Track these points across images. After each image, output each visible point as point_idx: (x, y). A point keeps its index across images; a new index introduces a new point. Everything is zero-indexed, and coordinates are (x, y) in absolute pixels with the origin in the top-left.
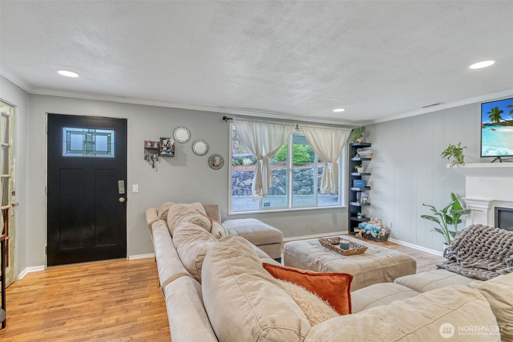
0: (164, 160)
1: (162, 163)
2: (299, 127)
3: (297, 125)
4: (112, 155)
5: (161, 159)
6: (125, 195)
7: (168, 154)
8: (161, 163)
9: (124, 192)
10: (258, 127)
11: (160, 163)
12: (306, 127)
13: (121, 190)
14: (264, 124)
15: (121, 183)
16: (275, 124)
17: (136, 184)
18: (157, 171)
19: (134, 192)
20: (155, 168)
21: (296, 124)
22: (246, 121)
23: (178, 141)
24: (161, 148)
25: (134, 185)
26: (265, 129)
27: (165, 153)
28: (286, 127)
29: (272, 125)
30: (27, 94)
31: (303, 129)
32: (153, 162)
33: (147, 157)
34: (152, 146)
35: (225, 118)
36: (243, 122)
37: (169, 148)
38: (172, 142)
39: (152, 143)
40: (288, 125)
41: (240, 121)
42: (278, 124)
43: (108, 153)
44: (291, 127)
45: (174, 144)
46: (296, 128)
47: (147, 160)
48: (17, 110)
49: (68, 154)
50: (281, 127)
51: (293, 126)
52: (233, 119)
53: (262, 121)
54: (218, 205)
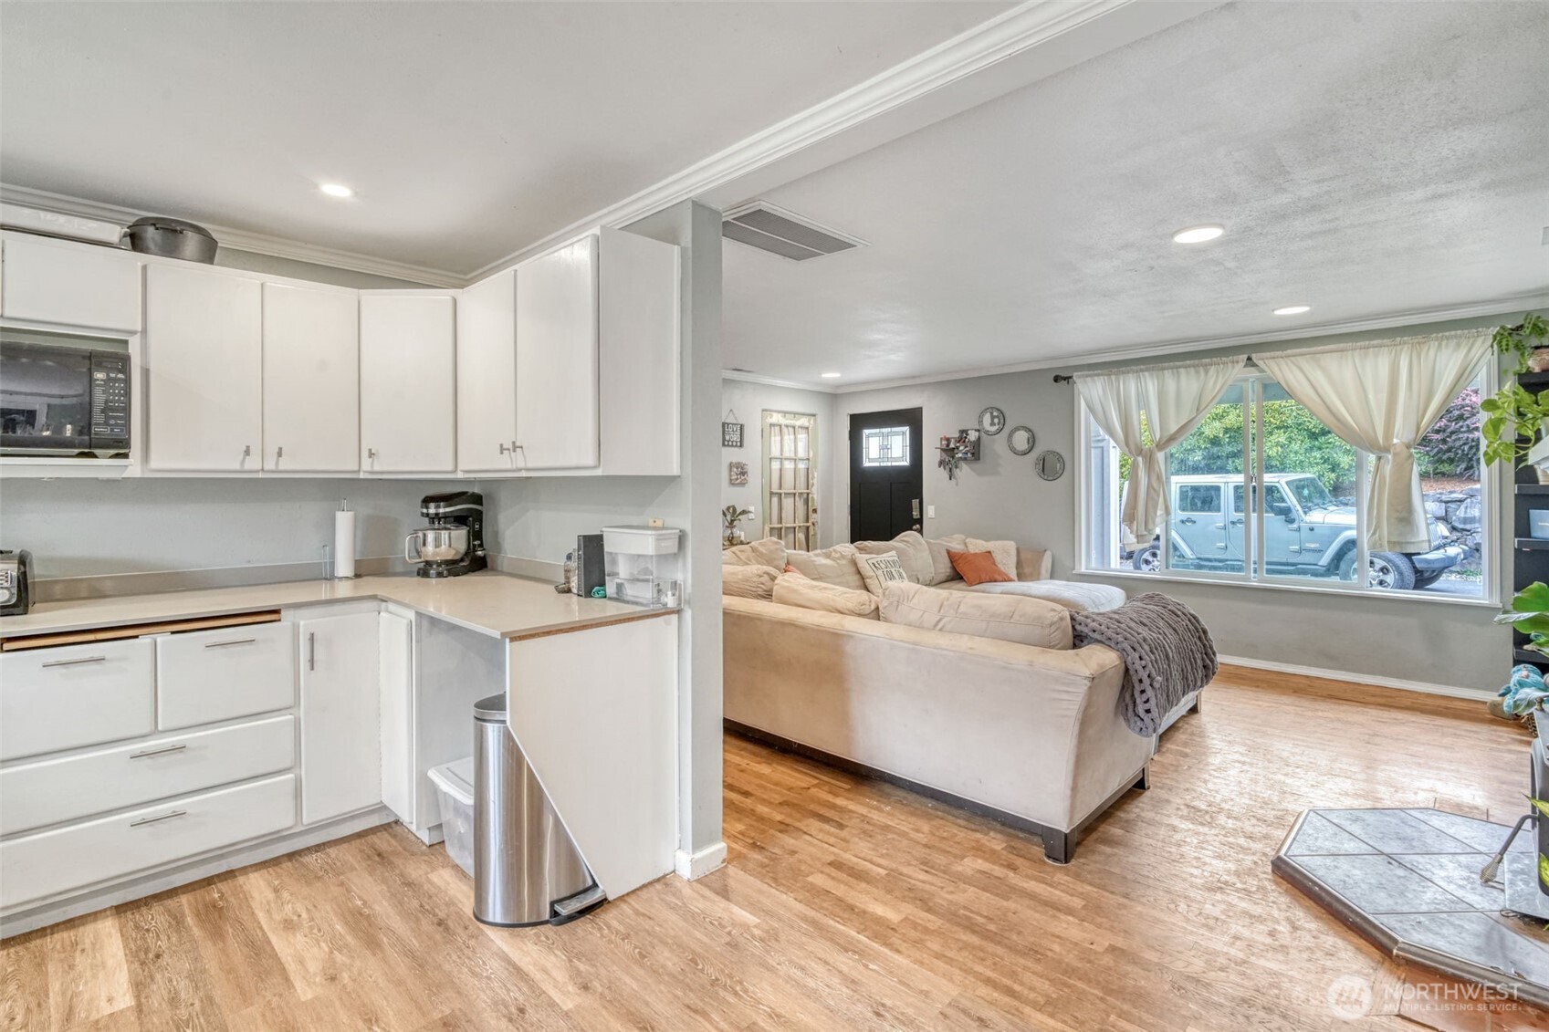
1: (964, 471)
2: (1254, 359)
3: (1249, 359)
4: (906, 463)
6: (920, 521)
7: (966, 456)
9: (919, 517)
10: (1131, 385)
11: (961, 471)
12: (1282, 357)
13: (916, 514)
14: (1146, 373)
15: (915, 502)
16: (1177, 368)
17: (931, 505)
18: (957, 484)
19: (929, 517)
20: (953, 481)
21: (1245, 356)
22: (1102, 375)
23: (987, 432)
24: (958, 448)
25: (929, 507)
26: (1150, 384)
27: (960, 455)
28: (1213, 370)
29: (1170, 371)
30: (833, 397)
31: (1272, 363)
32: (950, 469)
33: (941, 463)
34: (948, 445)
35: (1057, 379)
36: (1096, 378)
37: (966, 447)
38: (973, 436)
39: (948, 440)
40: (1219, 364)
41: (1089, 379)
42: (1185, 367)
43: (902, 459)
44: (1230, 365)
45: (979, 438)
46: (1245, 366)
47: (942, 467)
48: (819, 417)
49: (866, 464)
50: (1197, 372)
51: (1233, 362)
52: (1074, 378)
53: (1142, 367)
54: (1045, 551)
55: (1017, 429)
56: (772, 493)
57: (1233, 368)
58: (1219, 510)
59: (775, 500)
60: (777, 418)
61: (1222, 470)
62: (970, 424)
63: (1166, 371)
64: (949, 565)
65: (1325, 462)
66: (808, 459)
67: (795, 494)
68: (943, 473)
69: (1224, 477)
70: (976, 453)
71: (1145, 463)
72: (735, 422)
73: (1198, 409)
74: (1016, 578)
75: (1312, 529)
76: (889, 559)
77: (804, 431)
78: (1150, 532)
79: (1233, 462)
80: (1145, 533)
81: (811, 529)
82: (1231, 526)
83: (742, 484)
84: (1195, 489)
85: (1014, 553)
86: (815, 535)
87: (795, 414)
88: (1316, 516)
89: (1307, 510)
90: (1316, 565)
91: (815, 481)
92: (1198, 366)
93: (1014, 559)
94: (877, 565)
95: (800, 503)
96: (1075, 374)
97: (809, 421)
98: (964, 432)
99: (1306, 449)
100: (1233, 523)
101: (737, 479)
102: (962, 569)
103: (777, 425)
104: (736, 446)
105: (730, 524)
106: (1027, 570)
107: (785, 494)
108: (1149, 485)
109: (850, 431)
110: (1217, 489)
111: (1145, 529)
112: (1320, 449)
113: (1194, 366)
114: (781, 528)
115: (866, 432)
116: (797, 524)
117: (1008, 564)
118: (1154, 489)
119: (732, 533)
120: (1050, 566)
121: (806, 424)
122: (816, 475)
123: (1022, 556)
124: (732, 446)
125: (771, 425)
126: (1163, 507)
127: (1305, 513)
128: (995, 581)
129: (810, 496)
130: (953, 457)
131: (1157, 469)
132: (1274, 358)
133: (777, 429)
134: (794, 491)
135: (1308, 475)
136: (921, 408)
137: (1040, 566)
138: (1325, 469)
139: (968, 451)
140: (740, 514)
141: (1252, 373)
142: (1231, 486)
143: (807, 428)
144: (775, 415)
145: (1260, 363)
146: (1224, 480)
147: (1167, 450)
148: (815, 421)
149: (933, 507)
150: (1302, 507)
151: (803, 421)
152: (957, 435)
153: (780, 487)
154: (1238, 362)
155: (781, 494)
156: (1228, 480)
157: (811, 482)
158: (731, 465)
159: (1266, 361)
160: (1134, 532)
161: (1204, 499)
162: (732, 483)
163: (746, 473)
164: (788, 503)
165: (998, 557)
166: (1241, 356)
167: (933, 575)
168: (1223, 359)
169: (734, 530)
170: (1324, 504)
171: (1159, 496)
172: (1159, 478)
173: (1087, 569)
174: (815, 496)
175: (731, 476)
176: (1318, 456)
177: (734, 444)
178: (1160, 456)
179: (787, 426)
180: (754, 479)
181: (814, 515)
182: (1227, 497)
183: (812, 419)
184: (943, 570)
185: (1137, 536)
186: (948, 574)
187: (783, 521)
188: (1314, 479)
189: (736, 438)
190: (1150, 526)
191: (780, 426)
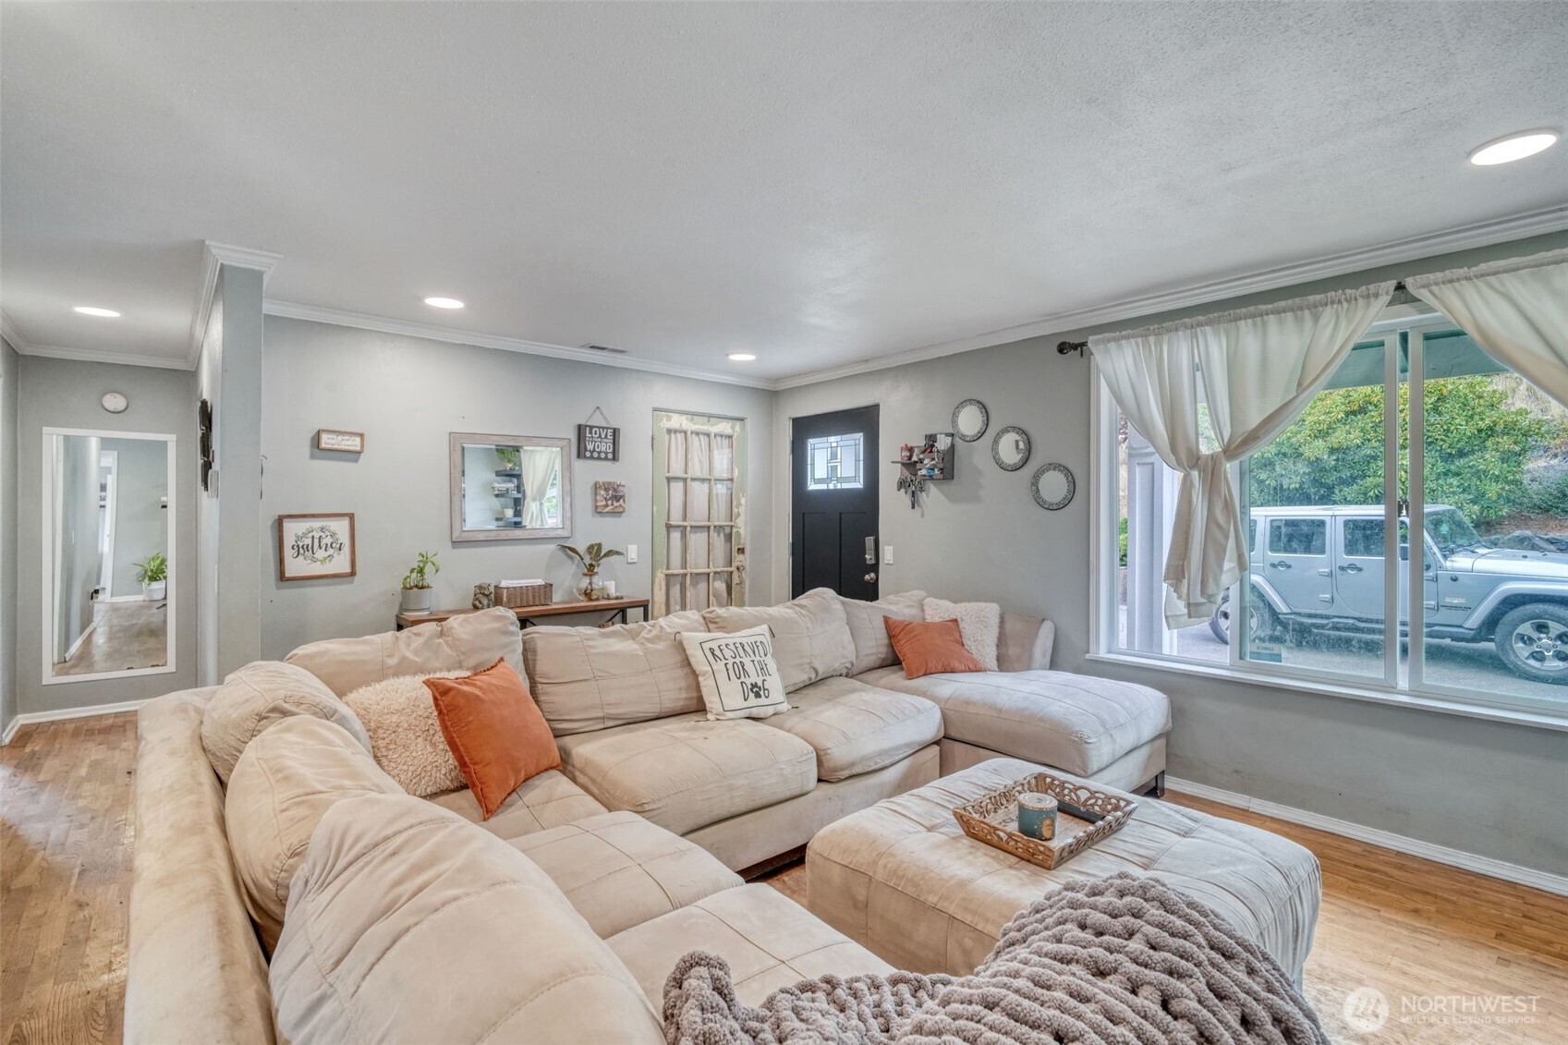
0: (935, 489)
1: (933, 495)
2: (1410, 288)
3: (1400, 287)
4: (859, 485)
5: (929, 488)
6: (875, 568)
7: (935, 474)
8: (930, 495)
9: (873, 562)
10: (1181, 349)
11: (927, 496)
13: (869, 557)
14: (1208, 329)
15: (869, 541)
17: (889, 545)
18: (923, 516)
19: (886, 562)
20: (918, 510)
21: (1392, 284)
22: (1133, 338)
23: (963, 438)
24: (921, 461)
25: (886, 548)
26: (1214, 345)
27: (924, 472)
28: (1328, 314)
29: (1249, 321)
30: (770, 394)
31: (1448, 293)
32: (913, 492)
33: (902, 484)
34: (910, 458)
35: (1062, 348)
36: (1124, 342)
37: (933, 459)
38: (943, 443)
39: (911, 450)
40: (1340, 302)
41: (1112, 345)
42: (1277, 312)
43: (855, 479)
44: (1361, 301)
45: (953, 446)
46: (1391, 303)
47: (903, 490)
48: (749, 423)
49: (812, 487)
50: (1299, 321)
51: (1368, 296)
52: (1089, 345)
53: (1201, 318)
54: (1043, 620)
55: (1006, 431)
56: (669, 527)
57: (1368, 306)
58: (1323, 552)
59: (676, 536)
60: (677, 421)
61: (1325, 499)
62: (939, 426)
63: (1242, 322)
64: (886, 641)
65: (1464, 490)
66: (732, 480)
67: (709, 527)
68: (904, 498)
69: (1330, 509)
70: (947, 469)
71: (1203, 480)
72: (605, 425)
73: (1300, 384)
74: (994, 664)
75: (1455, 579)
76: (744, 641)
77: (726, 442)
78: (1210, 599)
79: (1340, 491)
80: (1203, 600)
81: (735, 575)
82: (1339, 572)
83: (617, 513)
84: (1292, 523)
85: (995, 621)
86: (741, 583)
87: (710, 416)
88: (1461, 562)
89: (1448, 553)
90: (1461, 627)
91: (743, 510)
92: (1301, 309)
93: (994, 632)
94: (717, 652)
95: (718, 542)
96: (1091, 338)
97: (733, 428)
98: (931, 439)
99: (1439, 474)
100: (1342, 568)
101: (607, 506)
102: (905, 650)
103: (681, 432)
104: (606, 459)
105: (589, 570)
106: (1013, 651)
107: (691, 527)
108: (1211, 517)
109: (793, 442)
110: (1321, 524)
111: (1203, 593)
112: (1458, 474)
113: (1292, 310)
114: (686, 575)
115: (811, 441)
116: (712, 569)
117: (981, 641)
118: (1218, 525)
119: (591, 583)
120: (1050, 644)
121: (728, 431)
122: (743, 501)
123: (1008, 626)
124: (599, 458)
125: (669, 431)
126: (1235, 555)
127: (1445, 557)
128: (953, 671)
129: (734, 530)
130: (915, 475)
131: (1224, 490)
132: (1451, 281)
133: (680, 437)
134: (708, 524)
135: (1446, 507)
136: (878, 405)
137: (1032, 644)
138: (1465, 500)
139: (935, 466)
140: (607, 554)
141: (1407, 317)
142: (1340, 522)
143: (730, 437)
144: (675, 417)
145: (1424, 294)
146: (1331, 513)
147: (1245, 457)
148: (743, 428)
149: (891, 548)
150: (1441, 549)
151: (725, 427)
152: (922, 443)
153: (685, 518)
154: (1377, 295)
155: (685, 527)
156: (1336, 513)
157: (735, 510)
158: (596, 487)
159: (1435, 289)
160: (1184, 596)
161: (1302, 537)
162: (598, 511)
163: (622, 497)
164: (698, 540)
165: (966, 628)
166: (1383, 284)
167: (854, 659)
168: (1348, 291)
169: (595, 579)
170: (1470, 545)
171: (1227, 537)
172: (1228, 506)
173: (1109, 652)
174: (742, 531)
175: (596, 501)
176: (1455, 483)
177: (603, 456)
178: (1231, 468)
179: (697, 434)
180: (639, 507)
181: (741, 557)
182: (1335, 536)
183: (738, 424)
184: (874, 650)
185: (1189, 605)
186: (883, 656)
187: (688, 566)
188: (1454, 512)
189: (606, 447)
190: (1211, 588)
191: (685, 433)
